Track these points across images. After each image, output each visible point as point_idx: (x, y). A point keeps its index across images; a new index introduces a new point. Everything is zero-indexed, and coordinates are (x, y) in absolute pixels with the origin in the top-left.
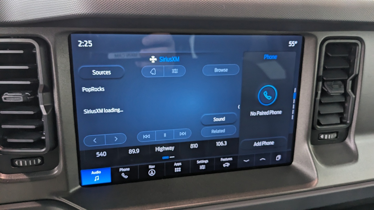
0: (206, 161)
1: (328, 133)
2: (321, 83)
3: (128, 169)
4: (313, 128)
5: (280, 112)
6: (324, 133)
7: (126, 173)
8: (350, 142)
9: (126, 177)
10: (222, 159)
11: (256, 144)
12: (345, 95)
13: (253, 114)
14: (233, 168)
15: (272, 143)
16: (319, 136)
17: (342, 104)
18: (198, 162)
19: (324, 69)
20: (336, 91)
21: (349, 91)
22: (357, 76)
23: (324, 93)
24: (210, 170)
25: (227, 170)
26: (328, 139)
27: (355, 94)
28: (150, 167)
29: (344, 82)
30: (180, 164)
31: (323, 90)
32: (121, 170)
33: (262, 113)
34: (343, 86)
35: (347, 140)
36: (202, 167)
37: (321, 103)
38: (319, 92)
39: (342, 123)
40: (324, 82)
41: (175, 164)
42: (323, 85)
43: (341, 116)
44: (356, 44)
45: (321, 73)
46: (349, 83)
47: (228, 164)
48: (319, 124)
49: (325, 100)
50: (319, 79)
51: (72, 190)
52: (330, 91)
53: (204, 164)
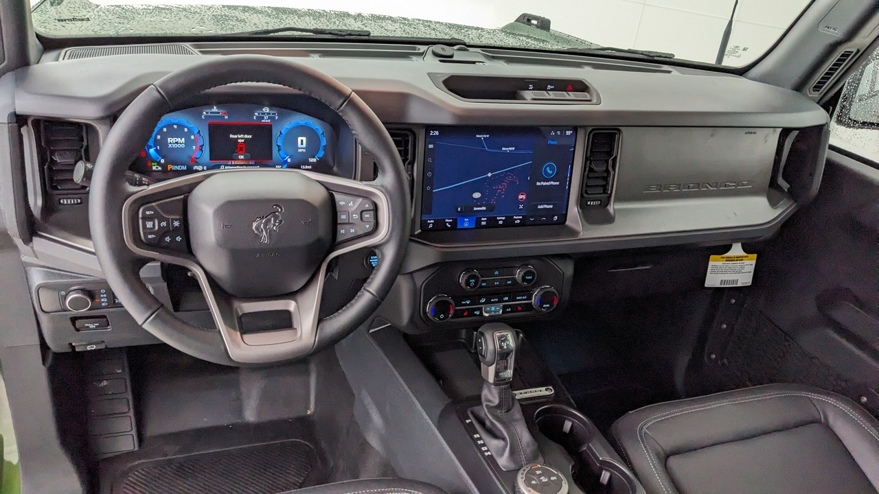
0: (504, 218)
1: (593, 201)
2: (588, 162)
3: (451, 221)
4: (582, 196)
5: (558, 183)
6: (591, 201)
7: (450, 223)
8: (612, 208)
9: (449, 226)
10: (515, 217)
11: (539, 207)
12: (607, 171)
13: (538, 184)
14: (523, 224)
15: (551, 206)
16: (587, 203)
17: (606, 179)
18: (498, 218)
19: (591, 152)
20: (599, 168)
21: (610, 168)
22: (616, 157)
23: (591, 170)
24: (506, 224)
25: (518, 225)
26: (593, 205)
27: (615, 171)
28: (466, 220)
29: (607, 162)
30: (486, 219)
31: (590, 167)
32: (446, 220)
33: (545, 184)
34: (605, 165)
35: (608, 207)
36: (501, 222)
37: (588, 178)
38: (587, 169)
39: (605, 192)
40: (591, 161)
41: (482, 219)
42: (590, 163)
43: (605, 188)
44: (616, 133)
45: (589, 155)
46: (610, 162)
47: (519, 221)
48: (587, 193)
49: (591, 175)
50: (587, 159)
51: (416, 233)
52: (595, 168)
53: (502, 220)
